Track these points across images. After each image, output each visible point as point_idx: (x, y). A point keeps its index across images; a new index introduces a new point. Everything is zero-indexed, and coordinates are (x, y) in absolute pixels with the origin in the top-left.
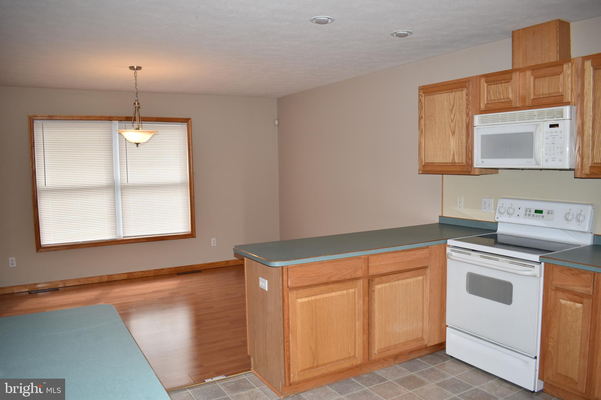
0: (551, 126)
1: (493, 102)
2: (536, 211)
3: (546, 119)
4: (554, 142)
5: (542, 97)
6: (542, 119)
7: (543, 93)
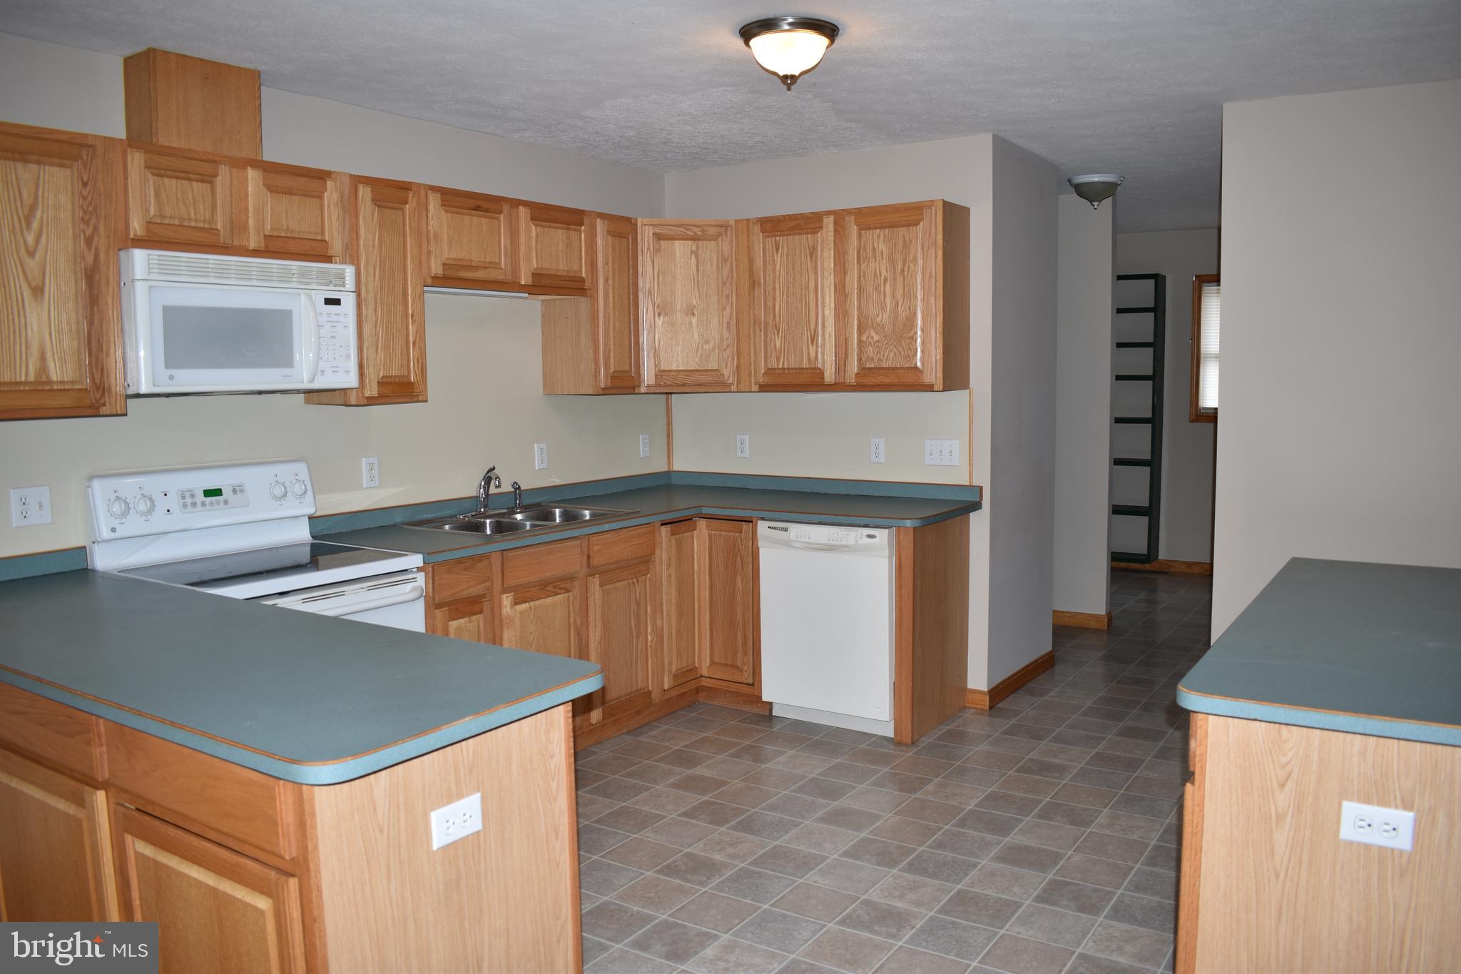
0: (329, 302)
1: (167, 221)
2: (208, 493)
3: (314, 286)
4: (333, 334)
5: (283, 235)
6: (308, 284)
7: (288, 227)
